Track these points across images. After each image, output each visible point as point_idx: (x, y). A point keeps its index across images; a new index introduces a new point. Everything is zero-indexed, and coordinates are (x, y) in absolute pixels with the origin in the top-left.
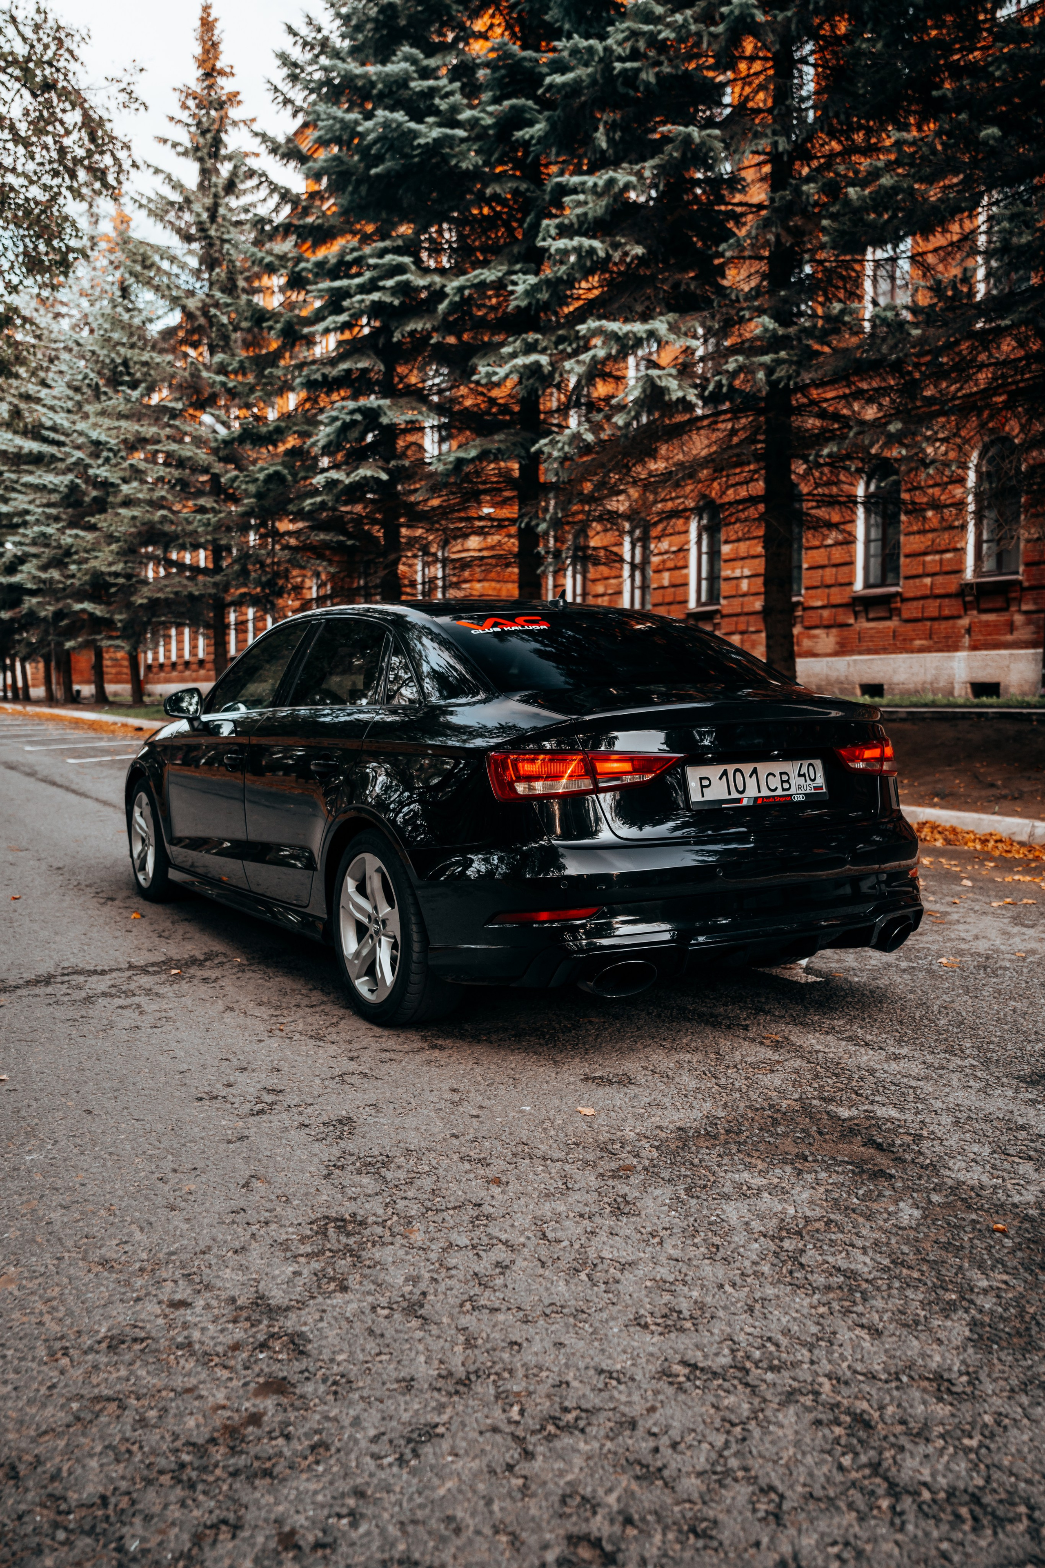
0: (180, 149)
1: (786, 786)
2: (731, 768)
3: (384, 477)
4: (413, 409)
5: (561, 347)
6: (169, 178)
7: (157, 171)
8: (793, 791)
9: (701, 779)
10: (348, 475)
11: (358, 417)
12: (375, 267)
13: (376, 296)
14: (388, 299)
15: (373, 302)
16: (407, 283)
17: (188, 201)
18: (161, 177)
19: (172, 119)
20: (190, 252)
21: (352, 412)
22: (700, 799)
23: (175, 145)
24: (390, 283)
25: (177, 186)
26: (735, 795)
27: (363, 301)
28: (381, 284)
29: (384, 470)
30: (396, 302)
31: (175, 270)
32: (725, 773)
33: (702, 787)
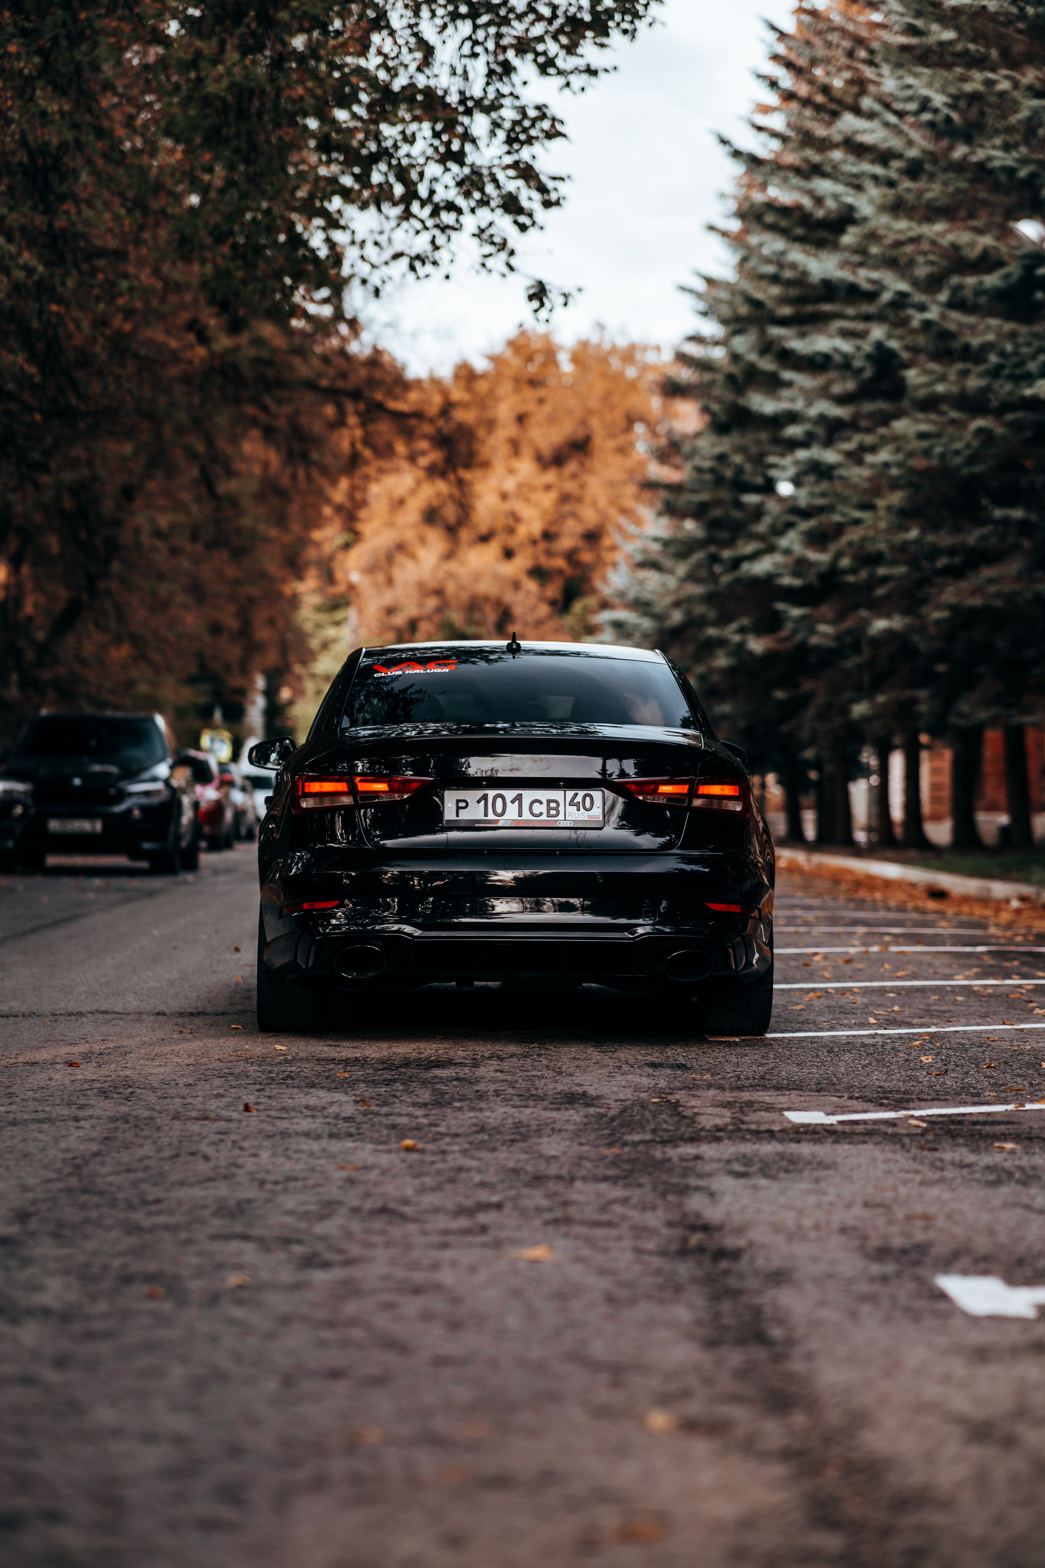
1: (553, 812)
9: (458, 801)
26: (491, 816)
32: (485, 797)
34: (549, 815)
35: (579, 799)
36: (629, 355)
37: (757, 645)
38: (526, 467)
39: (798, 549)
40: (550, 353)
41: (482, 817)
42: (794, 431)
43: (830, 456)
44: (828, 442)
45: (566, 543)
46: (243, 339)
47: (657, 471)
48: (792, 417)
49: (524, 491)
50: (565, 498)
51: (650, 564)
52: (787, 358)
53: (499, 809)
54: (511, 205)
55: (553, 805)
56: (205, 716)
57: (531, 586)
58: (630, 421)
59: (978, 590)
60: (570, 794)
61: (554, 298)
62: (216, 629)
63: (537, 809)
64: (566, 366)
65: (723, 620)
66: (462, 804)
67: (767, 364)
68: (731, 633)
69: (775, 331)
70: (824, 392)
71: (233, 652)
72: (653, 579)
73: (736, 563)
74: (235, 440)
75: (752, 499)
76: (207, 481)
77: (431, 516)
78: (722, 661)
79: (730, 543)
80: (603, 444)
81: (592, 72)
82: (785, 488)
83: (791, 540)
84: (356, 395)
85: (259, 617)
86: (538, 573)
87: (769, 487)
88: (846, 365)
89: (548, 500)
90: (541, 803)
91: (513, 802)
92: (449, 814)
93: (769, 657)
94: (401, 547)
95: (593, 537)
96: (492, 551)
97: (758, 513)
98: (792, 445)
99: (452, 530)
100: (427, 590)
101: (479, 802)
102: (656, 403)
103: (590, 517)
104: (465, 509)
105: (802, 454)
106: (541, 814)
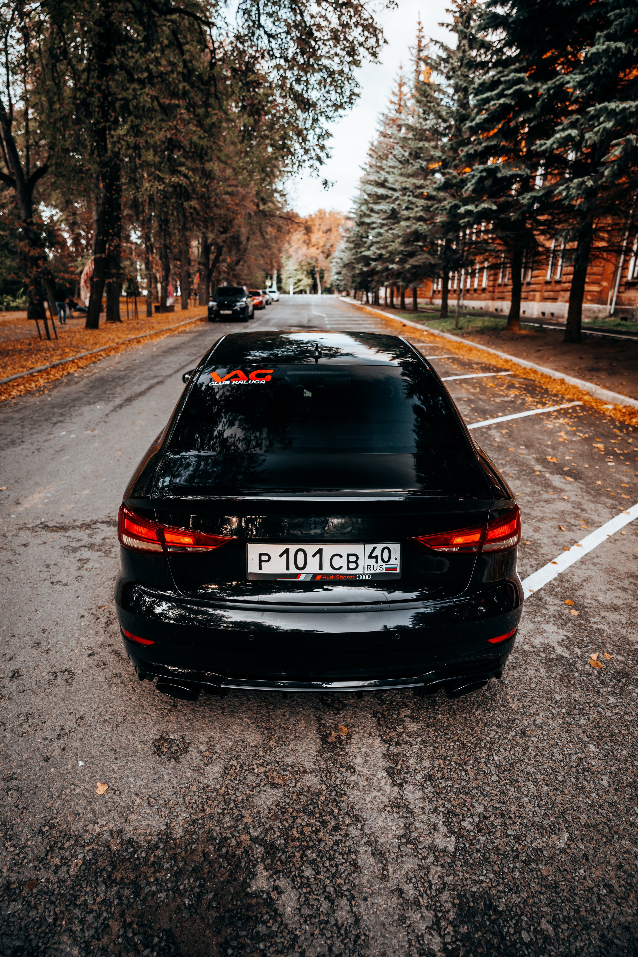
0: (450, 27)
1: (352, 566)
2: (293, 548)
3: (494, 207)
4: (517, 167)
5: (591, 123)
6: (442, 45)
7: (436, 42)
8: (360, 570)
9: (261, 555)
10: (476, 206)
11: (484, 174)
12: (506, 82)
13: (502, 101)
14: (508, 102)
15: (500, 104)
16: (521, 89)
17: (449, 57)
18: (438, 45)
19: (447, 10)
20: (449, 85)
21: (482, 171)
22: (257, 571)
23: (448, 26)
24: (510, 91)
25: (445, 49)
26: (293, 570)
27: (495, 104)
28: (506, 92)
29: (495, 203)
30: (513, 103)
31: (441, 96)
32: (287, 551)
33: (261, 561)
34: (348, 569)
35: (377, 552)
36: (338, 213)
37: (365, 269)
38: (320, 233)
39: (375, 250)
40: (325, 213)
41: (284, 571)
42: (374, 225)
43: (382, 231)
44: (381, 228)
45: (327, 247)
46: (266, 206)
47: (344, 234)
48: (373, 223)
49: (320, 237)
50: (327, 239)
51: (343, 251)
52: (372, 210)
53: (301, 562)
54: (319, 159)
55: (353, 558)
56: (266, 278)
57: (321, 255)
58: (338, 225)
59: (417, 261)
60: (369, 547)
61: (329, 184)
62: (267, 263)
63: (337, 562)
64: (327, 215)
65: (358, 263)
66: (264, 558)
67: (368, 212)
68: (360, 266)
69: (370, 205)
70: (379, 218)
71: (269, 267)
72: (343, 254)
73: (361, 252)
74: (266, 227)
75: (364, 240)
76: (262, 235)
77: (304, 242)
78: (358, 272)
79: (359, 248)
80: (334, 229)
81: (341, 116)
82: (371, 237)
83: (373, 248)
84: (290, 219)
85: (274, 261)
86: (323, 252)
87: (367, 237)
88: (386, 212)
89: (324, 239)
90: (341, 556)
91: (314, 556)
92: (253, 567)
93: (367, 271)
94: (299, 248)
95: (332, 246)
96: (315, 248)
97: (366, 242)
98: (374, 229)
99: (308, 244)
100: (303, 255)
101: (281, 556)
102: (343, 222)
103: (331, 242)
104: (310, 240)
105: (376, 230)
106: (341, 567)
